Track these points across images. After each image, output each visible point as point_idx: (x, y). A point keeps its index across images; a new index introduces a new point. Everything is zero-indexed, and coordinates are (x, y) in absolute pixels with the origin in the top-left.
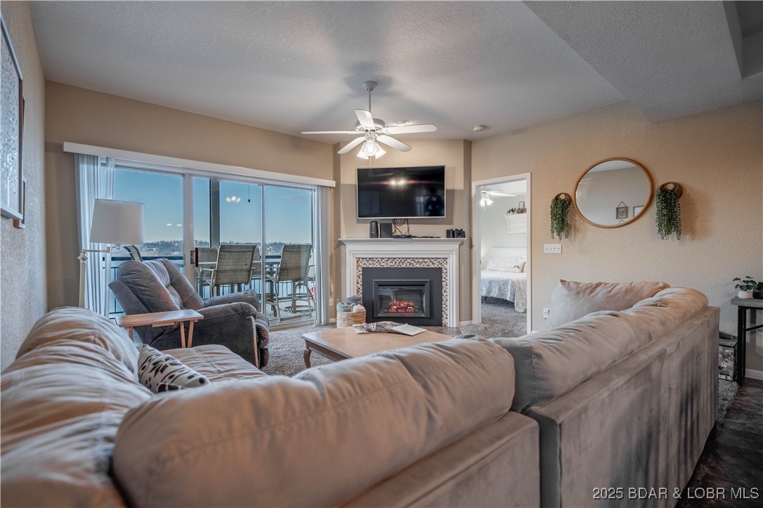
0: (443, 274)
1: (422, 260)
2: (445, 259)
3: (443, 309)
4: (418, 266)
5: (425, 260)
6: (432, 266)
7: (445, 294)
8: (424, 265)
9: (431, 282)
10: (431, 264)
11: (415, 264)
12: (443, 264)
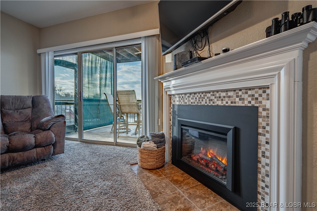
0: (260, 120)
1: (224, 94)
3: (260, 190)
4: (219, 103)
5: (230, 94)
6: (240, 104)
7: (264, 161)
8: (227, 102)
9: (236, 131)
10: (237, 99)
11: (216, 100)
12: (260, 99)
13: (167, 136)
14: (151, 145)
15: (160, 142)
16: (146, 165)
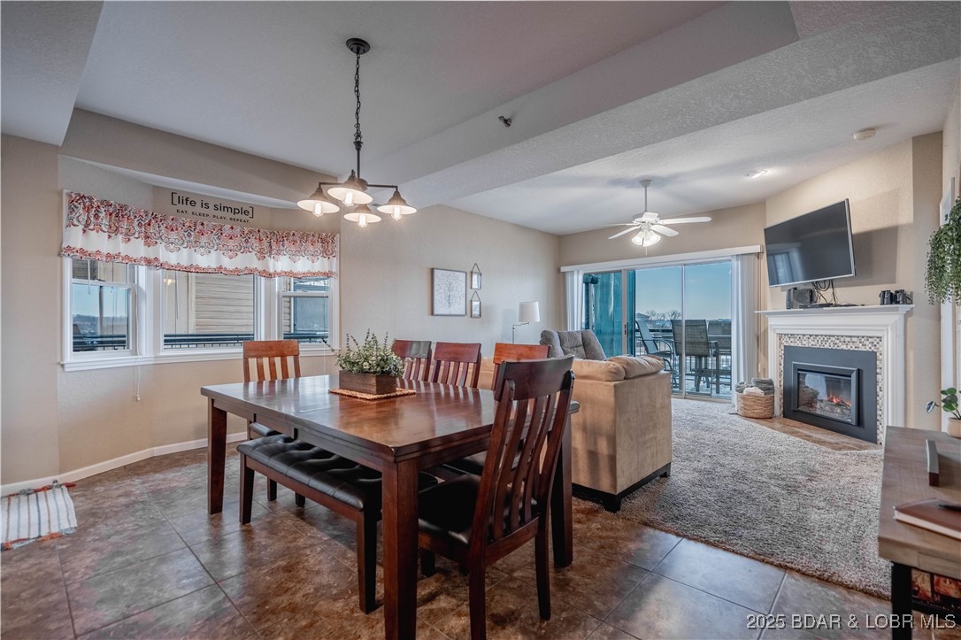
0: (878, 362)
1: (849, 339)
2: (880, 338)
3: (878, 418)
4: (844, 347)
5: (854, 339)
6: (862, 349)
7: (880, 394)
8: (851, 347)
9: (859, 372)
10: (861, 345)
11: (840, 344)
12: (878, 346)
13: (776, 384)
14: (758, 391)
15: (769, 389)
16: (750, 413)
